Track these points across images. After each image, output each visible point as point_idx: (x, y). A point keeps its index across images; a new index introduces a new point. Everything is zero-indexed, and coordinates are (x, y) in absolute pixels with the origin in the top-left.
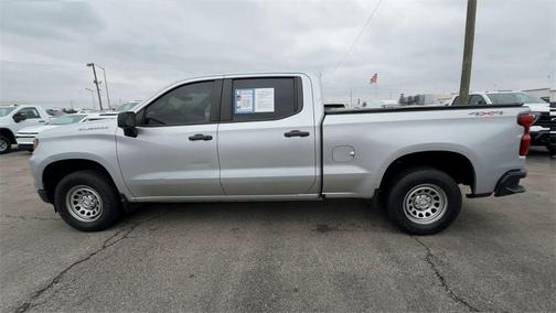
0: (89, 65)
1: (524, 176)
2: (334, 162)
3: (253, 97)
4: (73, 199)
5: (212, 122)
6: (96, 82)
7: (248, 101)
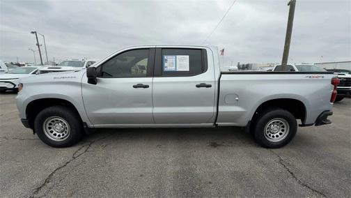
0: (33, 33)
1: (331, 114)
2: (226, 104)
3: (176, 60)
4: (48, 126)
5: (148, 76)
6: (38, 45)
7: (172, 63)
